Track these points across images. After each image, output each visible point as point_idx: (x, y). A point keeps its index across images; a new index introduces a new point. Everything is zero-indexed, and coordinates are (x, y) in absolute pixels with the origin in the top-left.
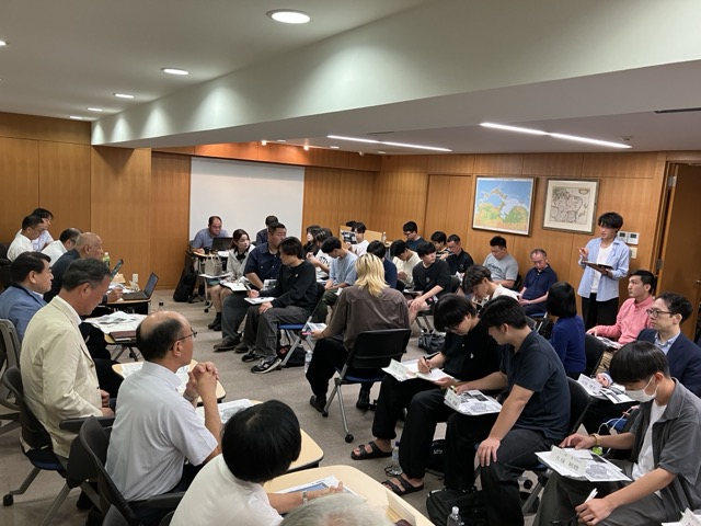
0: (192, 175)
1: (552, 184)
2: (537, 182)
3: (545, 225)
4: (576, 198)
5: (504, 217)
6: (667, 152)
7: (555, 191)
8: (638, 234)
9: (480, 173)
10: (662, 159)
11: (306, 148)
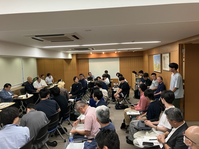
0: (89, 63)
2: (161, 55)
3: (163, 69)
4: (166, 59)
5: (157, 67)
6: (179, 41)
7: (163, 58)
9: (154, 54)
10: (178, 43)
11: (116, 52)
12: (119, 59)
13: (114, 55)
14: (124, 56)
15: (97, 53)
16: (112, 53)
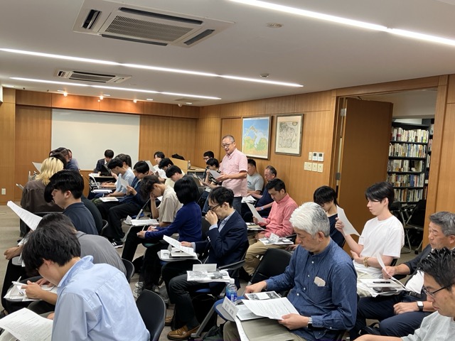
0: (53, 121)
1: (280, 119)
2: (272, 118)
3: (277, 151)
4: (291, 129)
5: (256, 146)
6: (337, 90)
7: (281, 124)
8: (323, 154)
9: (245, 115)
10: (334, 95)
11: (135, 101)
12: (138, 119)
13: (129, 108)
14: (153, 114)
15: (80, 97)
16: (123, 102)
